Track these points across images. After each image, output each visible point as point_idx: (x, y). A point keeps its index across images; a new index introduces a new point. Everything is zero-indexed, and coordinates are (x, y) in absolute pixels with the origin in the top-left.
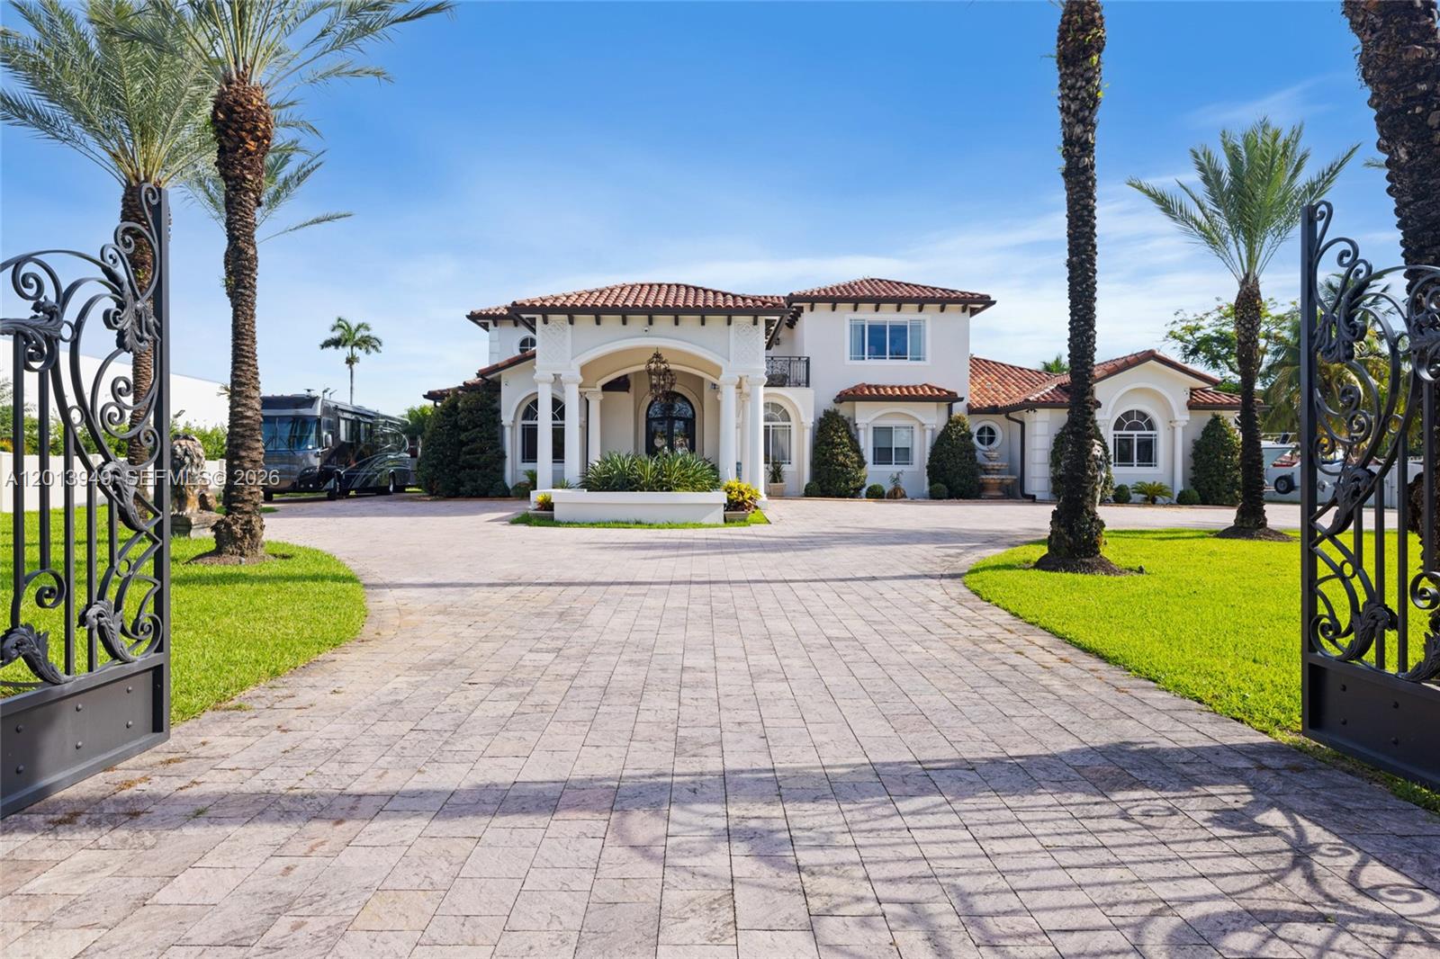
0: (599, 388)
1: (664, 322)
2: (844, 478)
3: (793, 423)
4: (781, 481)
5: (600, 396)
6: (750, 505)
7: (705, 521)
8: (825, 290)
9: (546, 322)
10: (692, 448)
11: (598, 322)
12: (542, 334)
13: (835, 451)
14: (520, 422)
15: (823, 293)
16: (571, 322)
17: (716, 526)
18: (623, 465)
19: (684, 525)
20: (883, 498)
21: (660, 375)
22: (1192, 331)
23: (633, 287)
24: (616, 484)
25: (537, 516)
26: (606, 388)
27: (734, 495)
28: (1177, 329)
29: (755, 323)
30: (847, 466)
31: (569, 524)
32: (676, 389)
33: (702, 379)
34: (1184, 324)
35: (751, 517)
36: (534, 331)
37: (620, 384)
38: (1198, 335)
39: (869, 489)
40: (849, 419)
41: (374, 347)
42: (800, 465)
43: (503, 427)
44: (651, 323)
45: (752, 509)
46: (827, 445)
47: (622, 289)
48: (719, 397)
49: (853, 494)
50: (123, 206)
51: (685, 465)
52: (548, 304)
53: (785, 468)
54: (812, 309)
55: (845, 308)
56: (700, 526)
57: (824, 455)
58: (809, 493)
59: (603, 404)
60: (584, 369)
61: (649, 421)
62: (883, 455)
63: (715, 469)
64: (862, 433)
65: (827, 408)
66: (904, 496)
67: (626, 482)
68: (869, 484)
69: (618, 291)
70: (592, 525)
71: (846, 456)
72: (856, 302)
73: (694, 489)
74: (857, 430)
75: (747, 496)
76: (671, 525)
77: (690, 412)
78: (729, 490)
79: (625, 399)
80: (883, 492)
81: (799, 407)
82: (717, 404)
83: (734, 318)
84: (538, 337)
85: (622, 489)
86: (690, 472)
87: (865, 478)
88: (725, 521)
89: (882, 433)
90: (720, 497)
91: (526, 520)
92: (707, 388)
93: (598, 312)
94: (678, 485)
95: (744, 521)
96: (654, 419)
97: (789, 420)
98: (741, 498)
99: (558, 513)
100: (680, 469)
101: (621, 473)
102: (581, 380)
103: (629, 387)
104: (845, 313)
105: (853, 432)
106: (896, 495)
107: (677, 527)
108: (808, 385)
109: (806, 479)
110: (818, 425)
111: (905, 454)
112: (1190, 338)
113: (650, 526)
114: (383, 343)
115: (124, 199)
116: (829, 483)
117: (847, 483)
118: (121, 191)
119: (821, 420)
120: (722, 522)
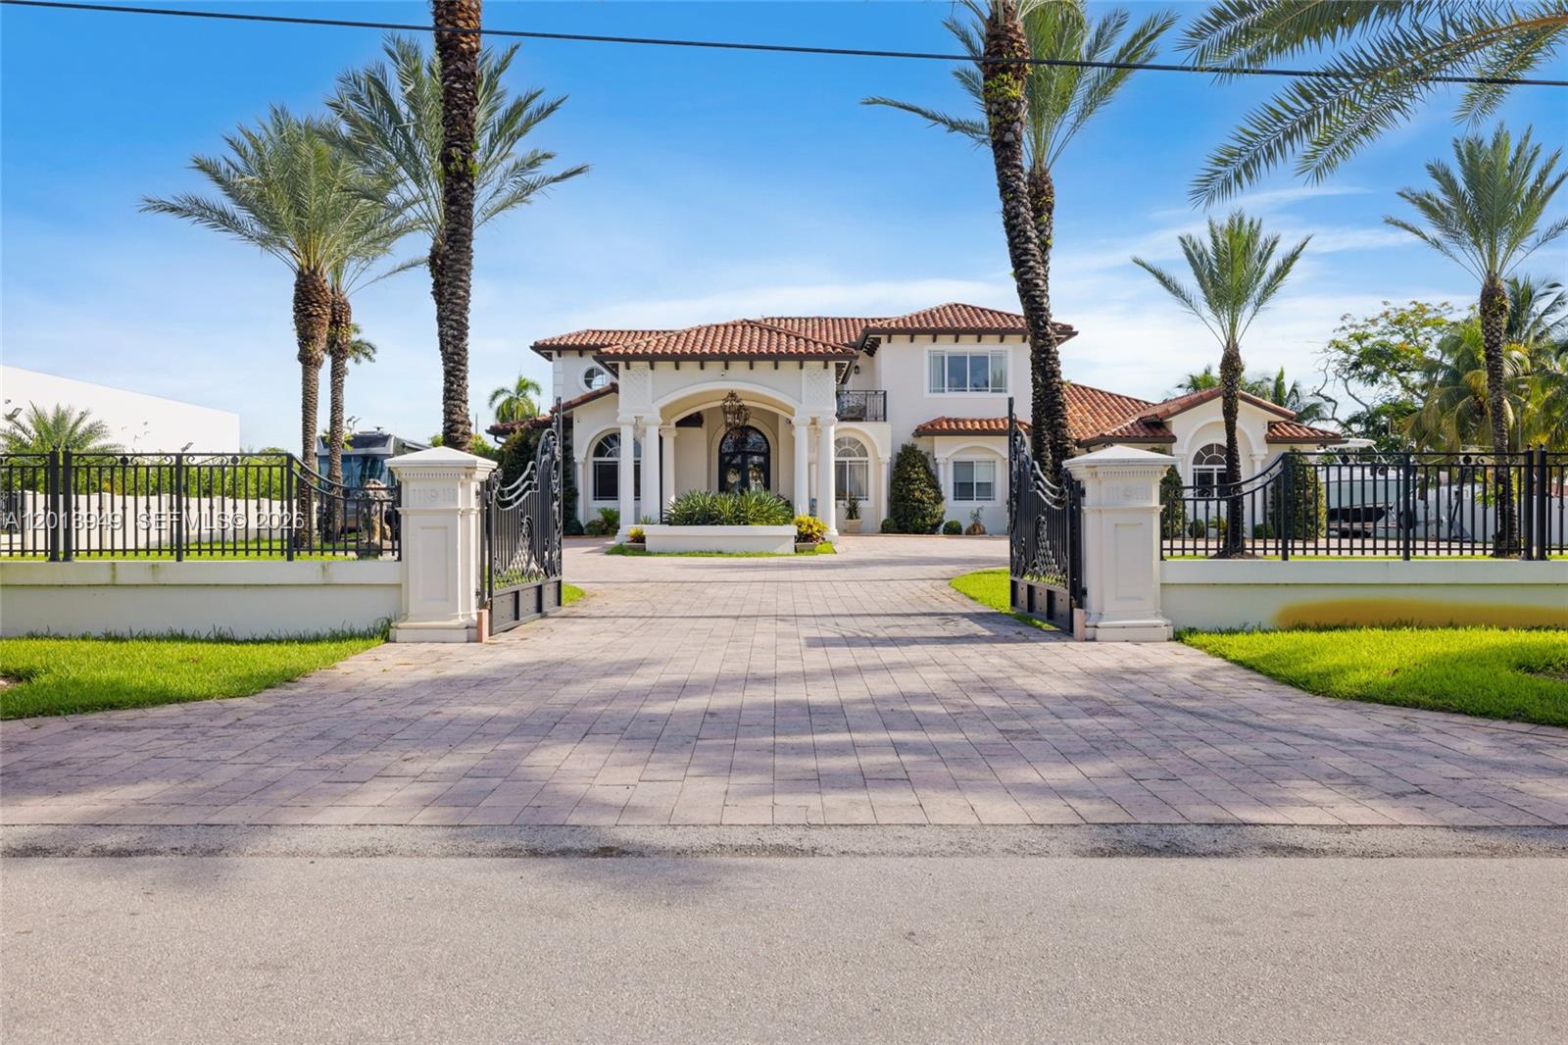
0: (673, 425)
1: (739, 368)
2: (921, 514)
3: (870, 458)
4: (857, 518)
5: (674, 433)
6: (818, 537)
7: (779, 551)
8: (904, 320)
9: (628, 367)
10: (767, 486)
11: (677, 368)
12: (625, 378)
13: (912, 487)
14: (592, 459)
15: (901, 324)
16: (652, 368)
17: (788, 555)
18: (704, 502)
19: (760, 554)
20: (960, 533)
21: (734, 413)
22: (1360, 339)
23: (709, 328)
24: (698, 519)
25: (630, 547)
26: (679, 424)
27: (804, 528)
28: (1342, 337)
29: (826, 367)
30: (923, 503)
31: (659, 554)
32: (750, 423)
33: (777, 415)
34: (1352, 331)
35: (819, 547)
36: (617, 376)
37: (694, 421)
38: (1365, 344)
39: (946, 525)
40: (928, 453)
41: (366, 355)
42: (876, 502)
43: (575, 464)
44: (727, 368)
45: (820, 541)
46: (904, 481)
47: (698, 331)
48: (794, 434)
49: (933, 530)
50: (296, 290)
51: (760, 502)
52: (631, 352)
53: (862, 504)
54: (889, 341)
55: (923, 340)
56: (774, 555)
57: (901, 491)
58: (886, 529)
59: (676, 441)
60: (664, 411)
61: (722, 456)
62: (964, 490)
63: (789, 505)
64: (941, 467)
65: (905, 442)
66: (984, 533)
67: (708, 518)
68: (947, 519)
69: (694, 334)
70: (680, 554)
71: (923, 492)
72: (935, 333)
73: (768, 523)
74: (937, 465)
75: (815, 529)
76: (748, 554)
77: (765, 446)
78: (799, 524)
79: (698, 434)
80: (960, 528)
81: (875, 440)
82: (792, 440)
83: (806, 363)
84: (621, 383)
85: (704, 523)
86: (765, 508)
87: (943, 513)
88: (796, 550)
89: (963, 467)
90: (792, 530)
91: (620, 550)
92: (782, 424)
93: (677, 359)
94: (754, 520)
95: (812, 551)
96: (727, 454)
97: (866, 455)
98: (810, 531)
99: (649, 545)
100: (756, 505)
101: (703, 509)
102: (661, 421)
103: (702, 422)
104: (924, 346)
105: (932, 467)
106: (975, 530)
107: (754, 555)
108: (885, 420)
109: (884, 515)
110: (895, 461)
111: (986, 490)
112: (1356, 347)
113: (730, 555)
114: (378, 350)
115: (296, 285)
116: (906, 520)
117: (923, 519)
118: (293, 279)
119: (899, 455)
120: (793, 551)
